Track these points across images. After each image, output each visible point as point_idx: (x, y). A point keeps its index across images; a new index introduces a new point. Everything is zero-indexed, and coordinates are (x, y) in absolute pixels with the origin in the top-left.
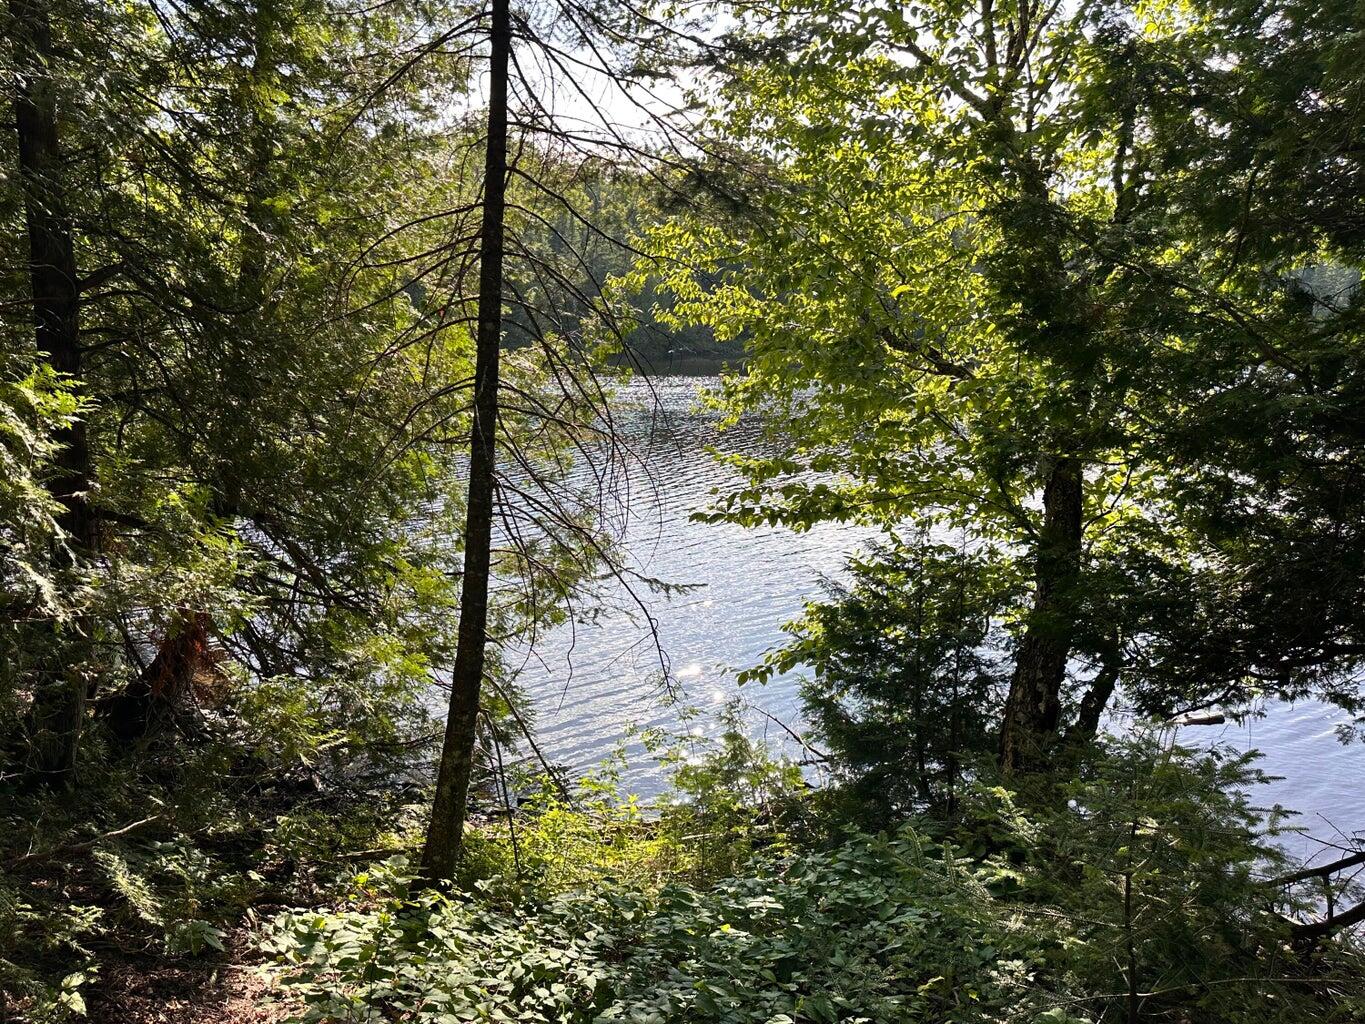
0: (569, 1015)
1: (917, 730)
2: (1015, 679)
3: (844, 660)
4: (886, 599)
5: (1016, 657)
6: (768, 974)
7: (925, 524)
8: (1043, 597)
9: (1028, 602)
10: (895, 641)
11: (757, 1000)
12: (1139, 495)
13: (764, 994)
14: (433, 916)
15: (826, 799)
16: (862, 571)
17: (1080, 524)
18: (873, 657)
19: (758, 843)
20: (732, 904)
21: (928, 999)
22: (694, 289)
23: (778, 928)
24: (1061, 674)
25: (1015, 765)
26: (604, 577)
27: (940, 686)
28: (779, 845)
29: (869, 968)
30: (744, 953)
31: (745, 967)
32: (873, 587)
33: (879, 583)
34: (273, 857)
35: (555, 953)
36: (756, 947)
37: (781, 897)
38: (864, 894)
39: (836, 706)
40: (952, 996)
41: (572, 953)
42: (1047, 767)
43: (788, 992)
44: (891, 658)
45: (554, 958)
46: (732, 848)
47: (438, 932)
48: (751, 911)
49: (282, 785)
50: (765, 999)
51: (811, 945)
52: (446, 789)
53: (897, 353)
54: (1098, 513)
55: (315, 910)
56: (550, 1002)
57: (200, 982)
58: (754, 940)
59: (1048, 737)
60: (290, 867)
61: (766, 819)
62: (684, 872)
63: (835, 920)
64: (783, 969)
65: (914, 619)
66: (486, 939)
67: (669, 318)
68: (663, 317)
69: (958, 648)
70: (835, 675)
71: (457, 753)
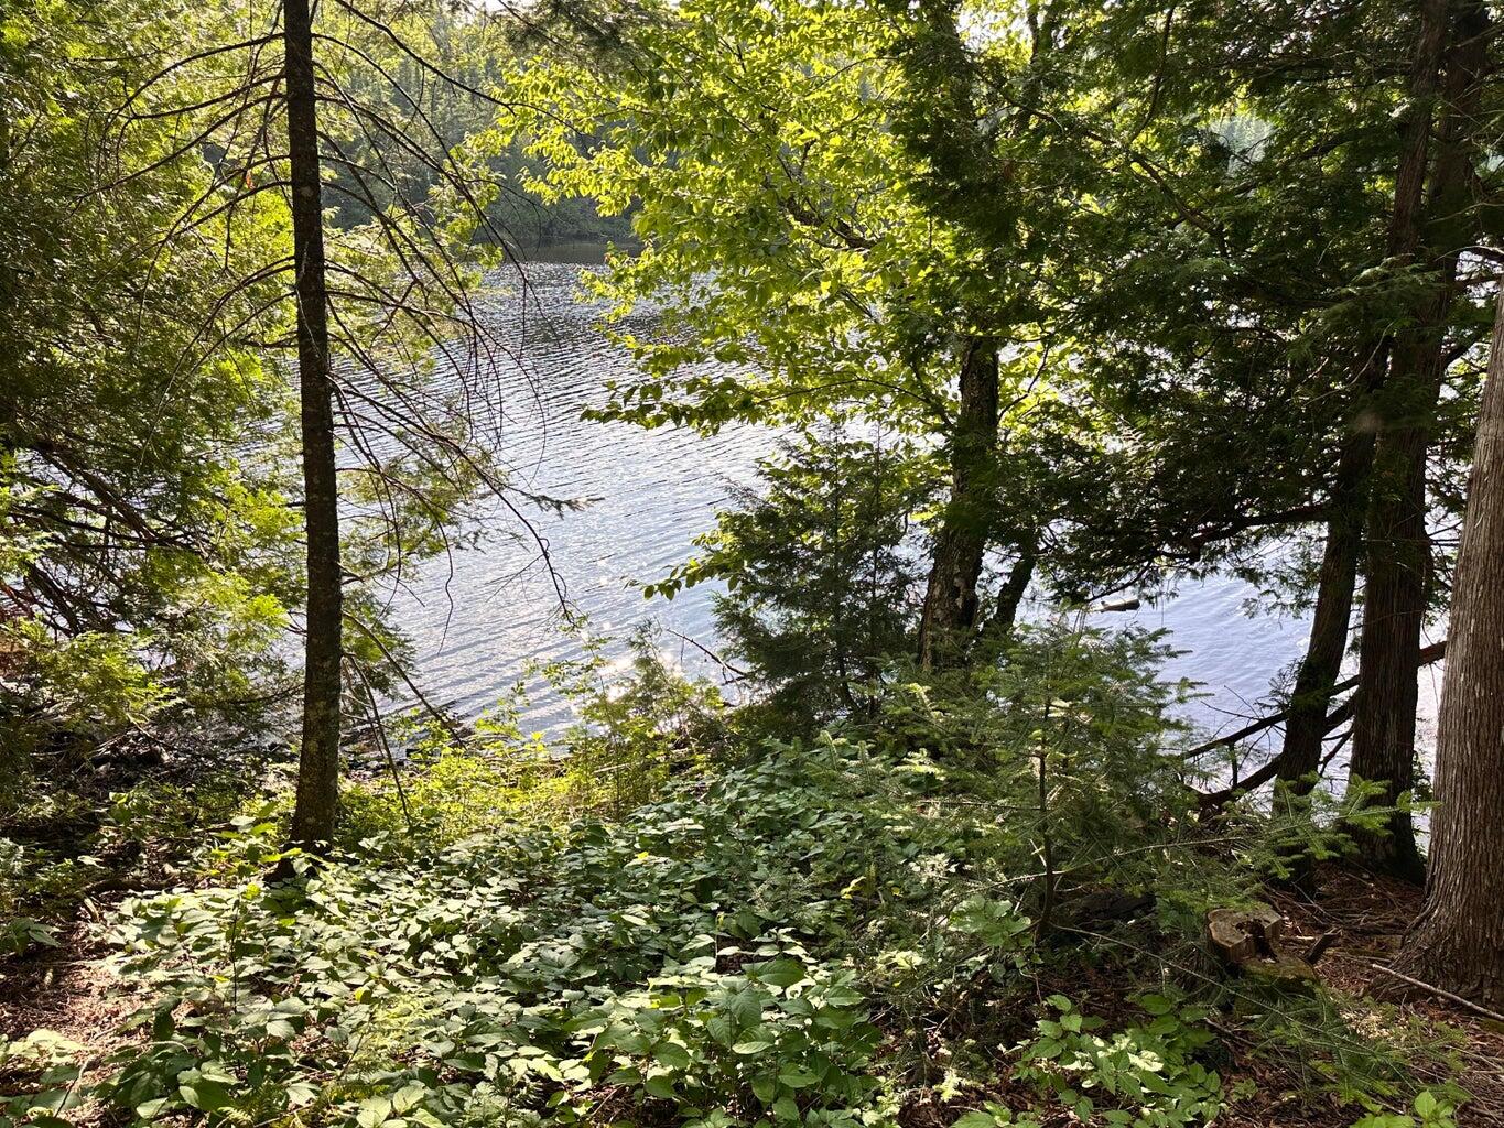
0: (475, 965)
1: (837, 636)
2: (932, 577)
3: (759, 571)
4: (801, 503)
5: (933, 554)
6: (688, 897)
7: (838, 420)
8: (960, 490)
9: (944, 496)
10: (811, 547)
11: (679, 924)
12: (1056, 377)
13: (685, 917)
14: (312, 882)
15: (748, 716)
16: (777, 475)
17: (995, 411)
18: (792, 566)
19: (677, 768)
20: (650, 830)
21: (852, 901)
22: (568, 153)
23: (699, 849)
24: (977, 568)
25: (934, 662)
26: (483, 496)
27: (859, 591)
28: (698, 767)
29: (791, 877)
30: (663, 878)
31: (663, 893)
32: (788, 492)
33: (793, 487)
34: (112, 839)
35: (453, 904)
36: (675, 871)
37: (700, 817)
38: (785, 805)
39: (752, 620)
40: (877, 896)
41: (474, 901)
42: (966, 664)
43: (710, 911)
44: (808, 566)
45: (452, 910)
46: (649, 775)
47: (318, 898)
48: (669, 835)
49: (117, 760)
50: (687, 922)
51: (732, 863)
52: (313, 745)
53: (805, 229)
54: (1015, 397)
55: (169, 891)
56: (453, 955)
57: (33, 984)
58: (673, 863)
59: (965, 632)
60: (135, 849)
61: (685, 743)
62: (600, 805)
63: (757, 833)
64: (704, 890)
65: (830, 521)
66: (375, 898)
67: (541, 187)
68: (533, 187)
69: (876, 548)
70: (750, 587)
71: (321, 704)
